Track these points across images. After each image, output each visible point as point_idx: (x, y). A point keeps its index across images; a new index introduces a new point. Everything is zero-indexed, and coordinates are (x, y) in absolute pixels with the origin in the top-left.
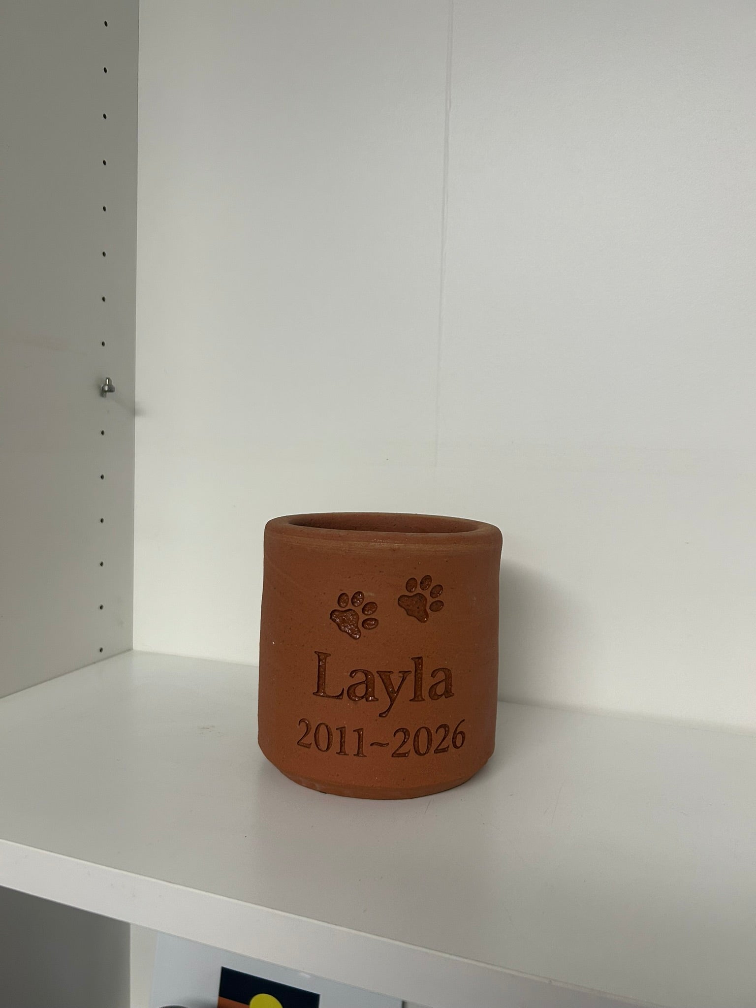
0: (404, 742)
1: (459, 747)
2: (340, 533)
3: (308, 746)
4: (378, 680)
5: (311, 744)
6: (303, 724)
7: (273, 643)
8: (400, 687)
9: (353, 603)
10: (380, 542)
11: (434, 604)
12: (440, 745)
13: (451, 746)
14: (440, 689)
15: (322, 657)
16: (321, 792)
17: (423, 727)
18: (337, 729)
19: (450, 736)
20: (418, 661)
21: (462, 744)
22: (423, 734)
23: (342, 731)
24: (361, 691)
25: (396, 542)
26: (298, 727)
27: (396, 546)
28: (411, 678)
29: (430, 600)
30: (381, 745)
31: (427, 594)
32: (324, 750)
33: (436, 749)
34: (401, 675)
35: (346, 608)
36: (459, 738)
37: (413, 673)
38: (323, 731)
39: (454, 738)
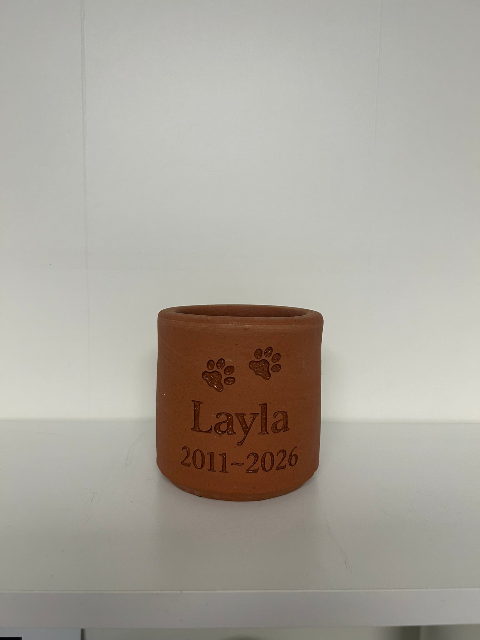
0: (255, 463)
1: (293, 466)
2: (208, 318)
3: (189, 465)
4: (236, 420)
5: (190, 463)
6: (185, 450)
7: (164, 394)
8: (251, 424)
9: (217, 366)
10: (235, 324)
11: (275, 367)
12: (280, 464)
13: (288, 465)
14: (280, 426)
15: (197, 404)
16: (198, 496)
17: (267, 452)
18: (208, 454)
19: (287, 458)
20: (264, 407)
21: (296, 463)
22: (268, 458)
23: (211, 455)
24: (224, 427)
25: (247, 324)
26: (181, 452)
27: (247, 326)
28: (259, 418)
29: (272, 364)
30: (238, 464)
31: (269, 359)
32: (199, 468)
33: (278, 467)
34: (252, 416)
35: (213, 370)
36: (293, 459)
37: (260, 414)
38: (198, 454)
39: (290, 459)
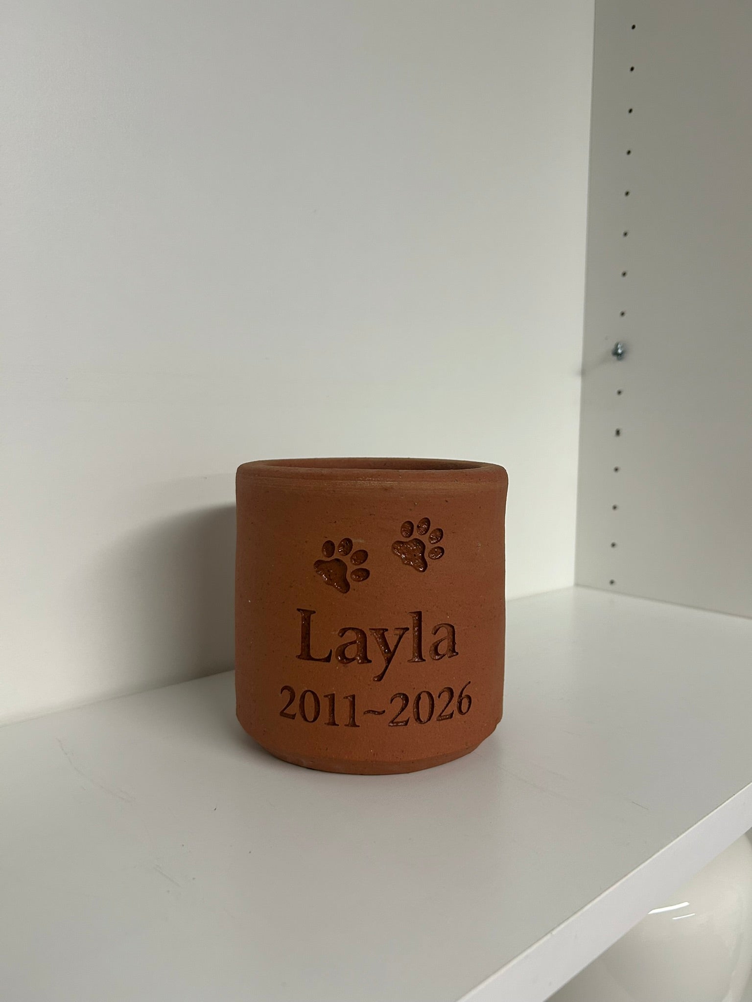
0: (403, 709)
1: (465, 713)
2: (323, 472)
3: (293, 717)
4: (371, 640)
5: (296, 714)
6: (286, 692)
7: (250, 601)
8: (396, 646)
9: (340, 551)
10: (369, 480)
11: (434, 551)
12: (443, 711)
13: (456, 712)
14: (443, 648)
15: (307, 615)
16: (308, 768)
17: (424, 691)
18: (324, 696)
19: (455, 701)
20: (417, 616)
21: (469, 708)
22: (425, 701)
23: (332, 698)
24: (351, 651)
25: (388, 480)
26: (280, 695)
27: (388, 484)
28: (409, 636)
29: (429, 546)
30: (376, 713)
31: (425, 539)
32: (310, 720)
33: (440, 715)
34: (398, 632)
35: (332, 558)
36: (465, 702)
37: (411, 629)
39: (460, 703)
